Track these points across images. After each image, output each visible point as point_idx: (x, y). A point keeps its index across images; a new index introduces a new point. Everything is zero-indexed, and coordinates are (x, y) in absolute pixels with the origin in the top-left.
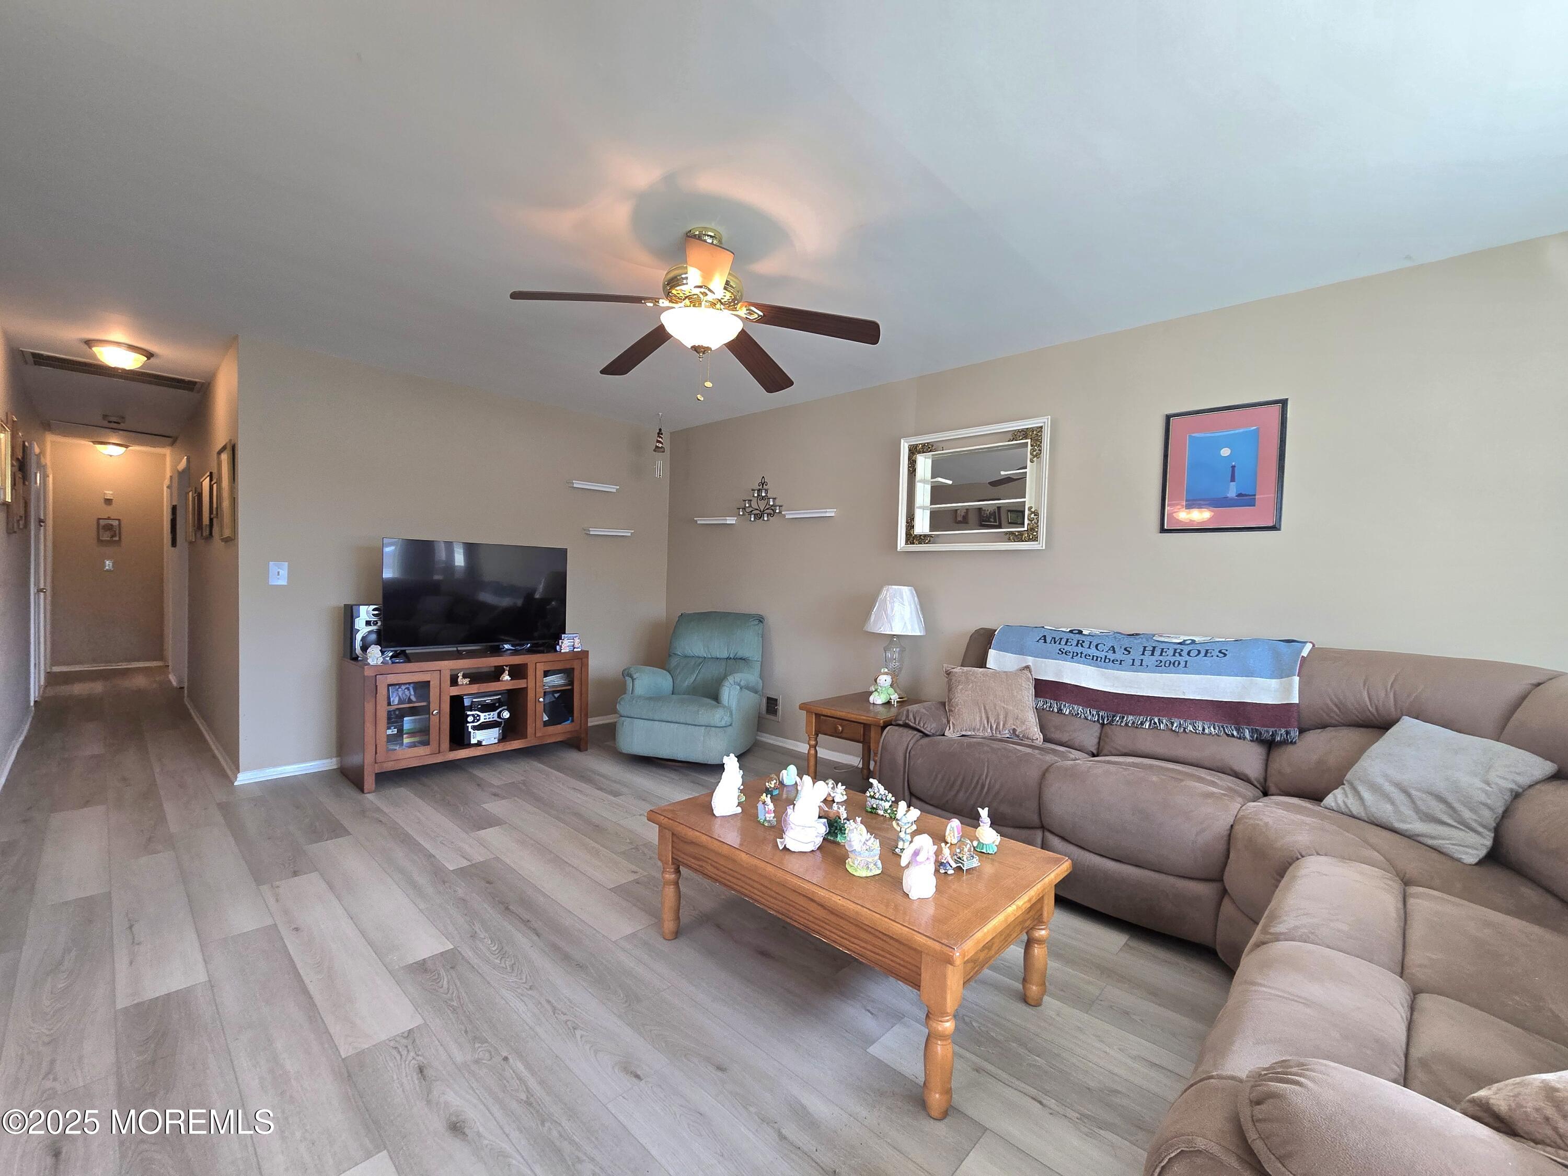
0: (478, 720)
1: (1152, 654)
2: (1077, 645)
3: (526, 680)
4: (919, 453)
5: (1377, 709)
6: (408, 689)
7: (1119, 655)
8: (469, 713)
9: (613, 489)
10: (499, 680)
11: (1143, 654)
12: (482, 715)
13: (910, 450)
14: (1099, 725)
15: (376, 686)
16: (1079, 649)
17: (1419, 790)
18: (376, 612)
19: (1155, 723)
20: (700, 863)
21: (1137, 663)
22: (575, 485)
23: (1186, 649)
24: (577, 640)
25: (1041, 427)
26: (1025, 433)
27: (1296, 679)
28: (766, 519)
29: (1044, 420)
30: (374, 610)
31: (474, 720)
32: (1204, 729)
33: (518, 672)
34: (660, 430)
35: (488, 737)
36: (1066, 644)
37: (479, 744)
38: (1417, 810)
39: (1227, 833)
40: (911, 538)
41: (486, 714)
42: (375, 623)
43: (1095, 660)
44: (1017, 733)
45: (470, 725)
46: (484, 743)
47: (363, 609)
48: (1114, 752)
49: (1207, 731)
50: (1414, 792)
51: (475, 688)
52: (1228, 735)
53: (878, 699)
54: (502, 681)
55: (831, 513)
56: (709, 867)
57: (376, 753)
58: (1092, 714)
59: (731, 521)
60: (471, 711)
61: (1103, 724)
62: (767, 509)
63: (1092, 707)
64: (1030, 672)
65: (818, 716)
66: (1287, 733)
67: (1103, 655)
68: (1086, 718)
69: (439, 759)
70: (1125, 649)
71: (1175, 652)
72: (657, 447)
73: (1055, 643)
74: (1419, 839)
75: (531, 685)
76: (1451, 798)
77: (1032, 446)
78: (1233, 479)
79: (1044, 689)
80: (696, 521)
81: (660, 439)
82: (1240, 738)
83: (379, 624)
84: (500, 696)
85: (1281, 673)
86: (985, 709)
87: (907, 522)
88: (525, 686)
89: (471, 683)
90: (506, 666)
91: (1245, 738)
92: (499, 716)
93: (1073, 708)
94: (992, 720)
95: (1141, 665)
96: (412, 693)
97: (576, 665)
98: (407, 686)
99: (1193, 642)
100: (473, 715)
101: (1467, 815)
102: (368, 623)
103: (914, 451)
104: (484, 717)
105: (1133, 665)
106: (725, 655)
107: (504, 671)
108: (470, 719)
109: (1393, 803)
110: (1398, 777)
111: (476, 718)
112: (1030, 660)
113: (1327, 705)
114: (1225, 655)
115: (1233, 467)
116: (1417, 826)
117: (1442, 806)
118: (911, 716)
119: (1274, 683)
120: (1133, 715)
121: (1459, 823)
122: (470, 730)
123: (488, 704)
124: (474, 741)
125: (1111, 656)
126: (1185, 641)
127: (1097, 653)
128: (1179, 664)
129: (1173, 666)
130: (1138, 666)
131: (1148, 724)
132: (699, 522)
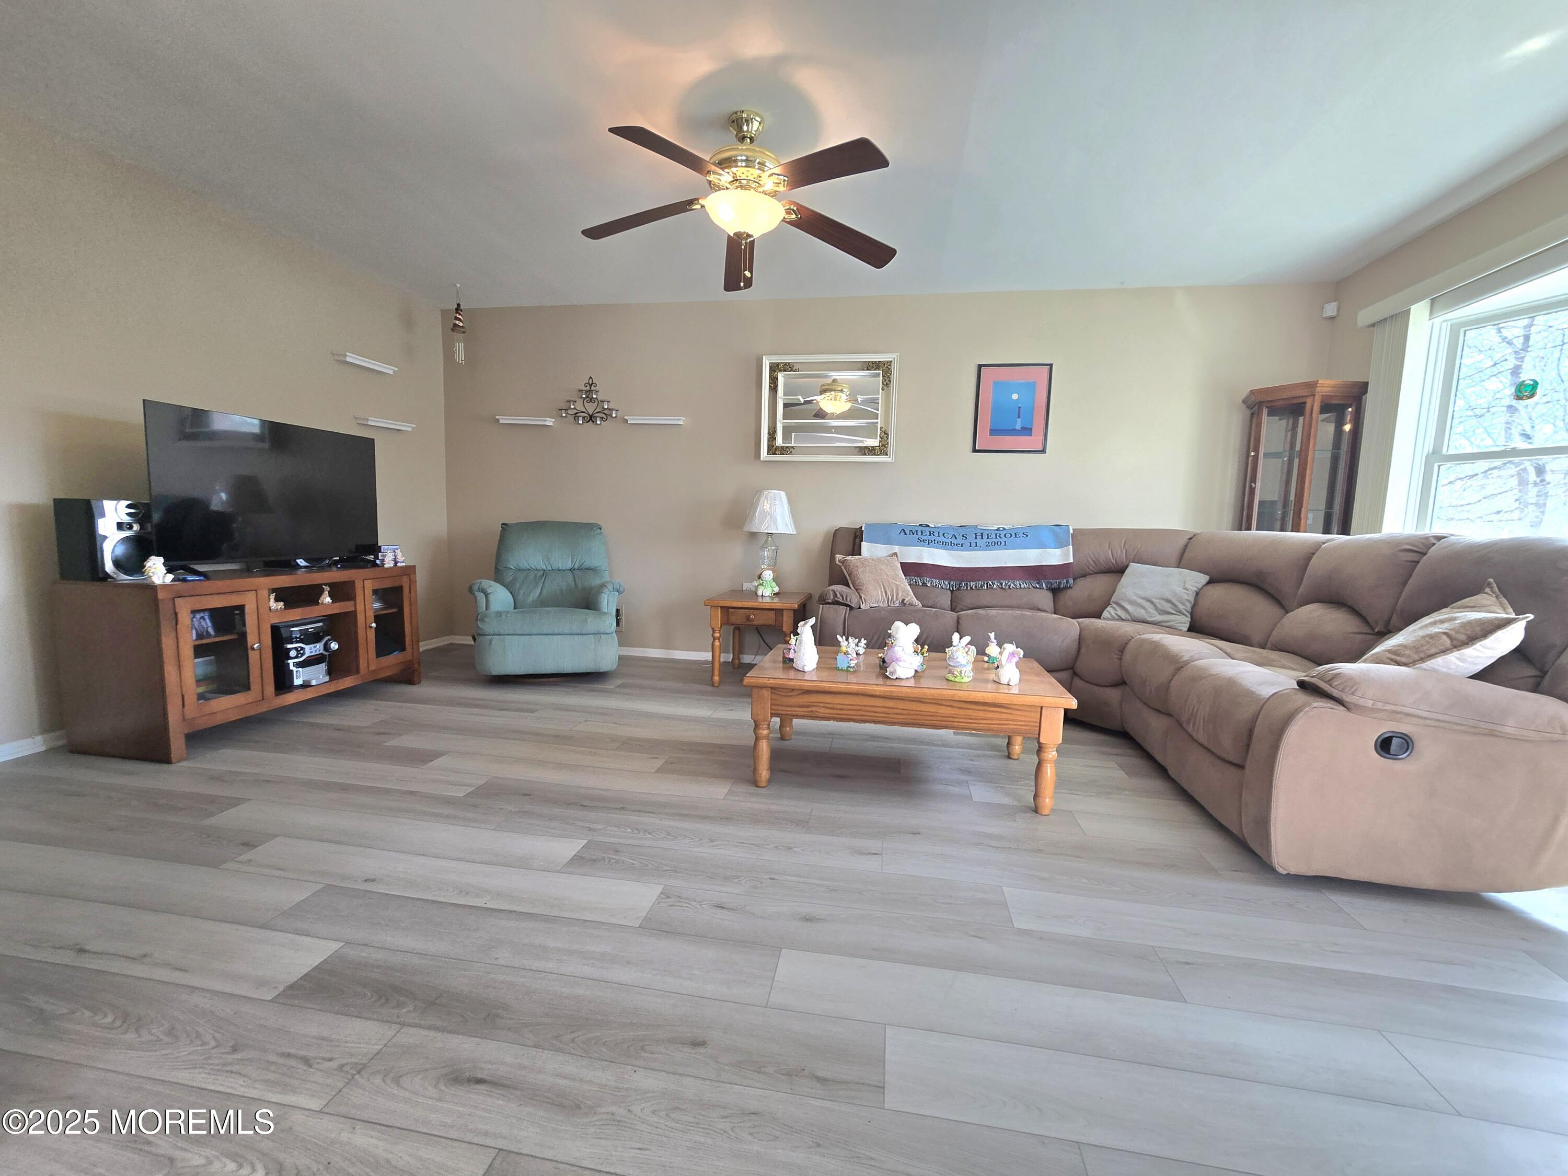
0: (302, 655)
1: (982, 538)
2: (930, 535)
3: (352, 602)
4: (781, 371)
5: (1116, 563)
6: (203, 618)
7: (960, 540)
8: (289, 646)
9: (389, 370)
10: (318, 603)
11: (976, 539)
12: (307, 647)
13: (771, 368)
14: (949, 592)
15: (176, 614)
16: (932, 538)
17: (1155, 599)
18: (132, 511)
19: (990, 585)
20: (810, 709)
21: (973, 544)
22: (348, 359)
23: (1003, 533)
24: (398, 552)
25: (891, 362)
26: (876, 365)
27: (1071, 547)
28: (598, 422)
29: (894, 356)
30: (129, 506)
31: (298, 654)
32: (1020, 585)
33: (341, 592)
34: (459, 305)
35: (317, 675)
36: (922, 534)
37: (306, 685)
38: (1156, 608)
40: (772, 449)
41: (312, 646)
42: (130, 527)
43: (945, 545)
44: (905, 602)
45: (291, 662)
46: (314, 683)
47: (108, 505)
48: (965, 608)
49: (1022, 586)
50: (1154, 600)
51: (296, 614)
52: (1034, 587)
54: (323, 603)
55: (679, 421)
57: (183, 706)
58: (945, 584)
59: (550, 422)
60: (292, 643)
61: (952, 591)
62: (598, 412)
63: (944, 579)
64: (897, 557)
66: (1067, 582)
67: (949, 541)
68: (942, 588)
69: (264, 708)
70: (963, 536)
71: (996, 536)
72: (455, 325)
73: (913, 534)
74: (1160, 624)
75: (360, 607)
76: (1174, 600)
77: (883, 376)
78: (1019, 417)
79: (910, 569)
80: (498, 420)
81: (459, 317)
82: (1040, 589)
83: (136, 527)
84: (321, 624)
85: (1060, 545)
86: (883, 586)
87: (769, 434)
88: (354, 609)
89: (287, 606)
90: (326, 585)
91: (1043, 588)
92: (326, 647)
93: (932, 581)
94: (889, 593)
95: (976, 546)
96: (209, 624)
97: (405, 582)
98: (202, 614)
99: (1004, 529)
100: (296, 649)
101: (1181, 607)
102: (120, 526)
103: (774, 368)
104: (310, 650)
105: (971, 546)
106: (569, 565)
107: (322, 591)
108: (293, 653)
109: (1144, 608)
110: (1143, 594)
111: (300, 652)
112: (896, 549)
113: (1088, 561)
114: (1027, 536)
115: (1020, 408)
116: (1158, 618)
117: (1169, 605)
118: (839, 595)
119: (1058, 551)
120: (974, 582)
121: (1177, 612)
122: (292, 667)
123: (311, 633)
124: (298, 682)
125: (954, 541)
126: (999, 528)
127: (945, 540)
128: (1001, 543)
129: (997, 545)
130: (973, 547)
131: (986, 585)
132: (501, 421)
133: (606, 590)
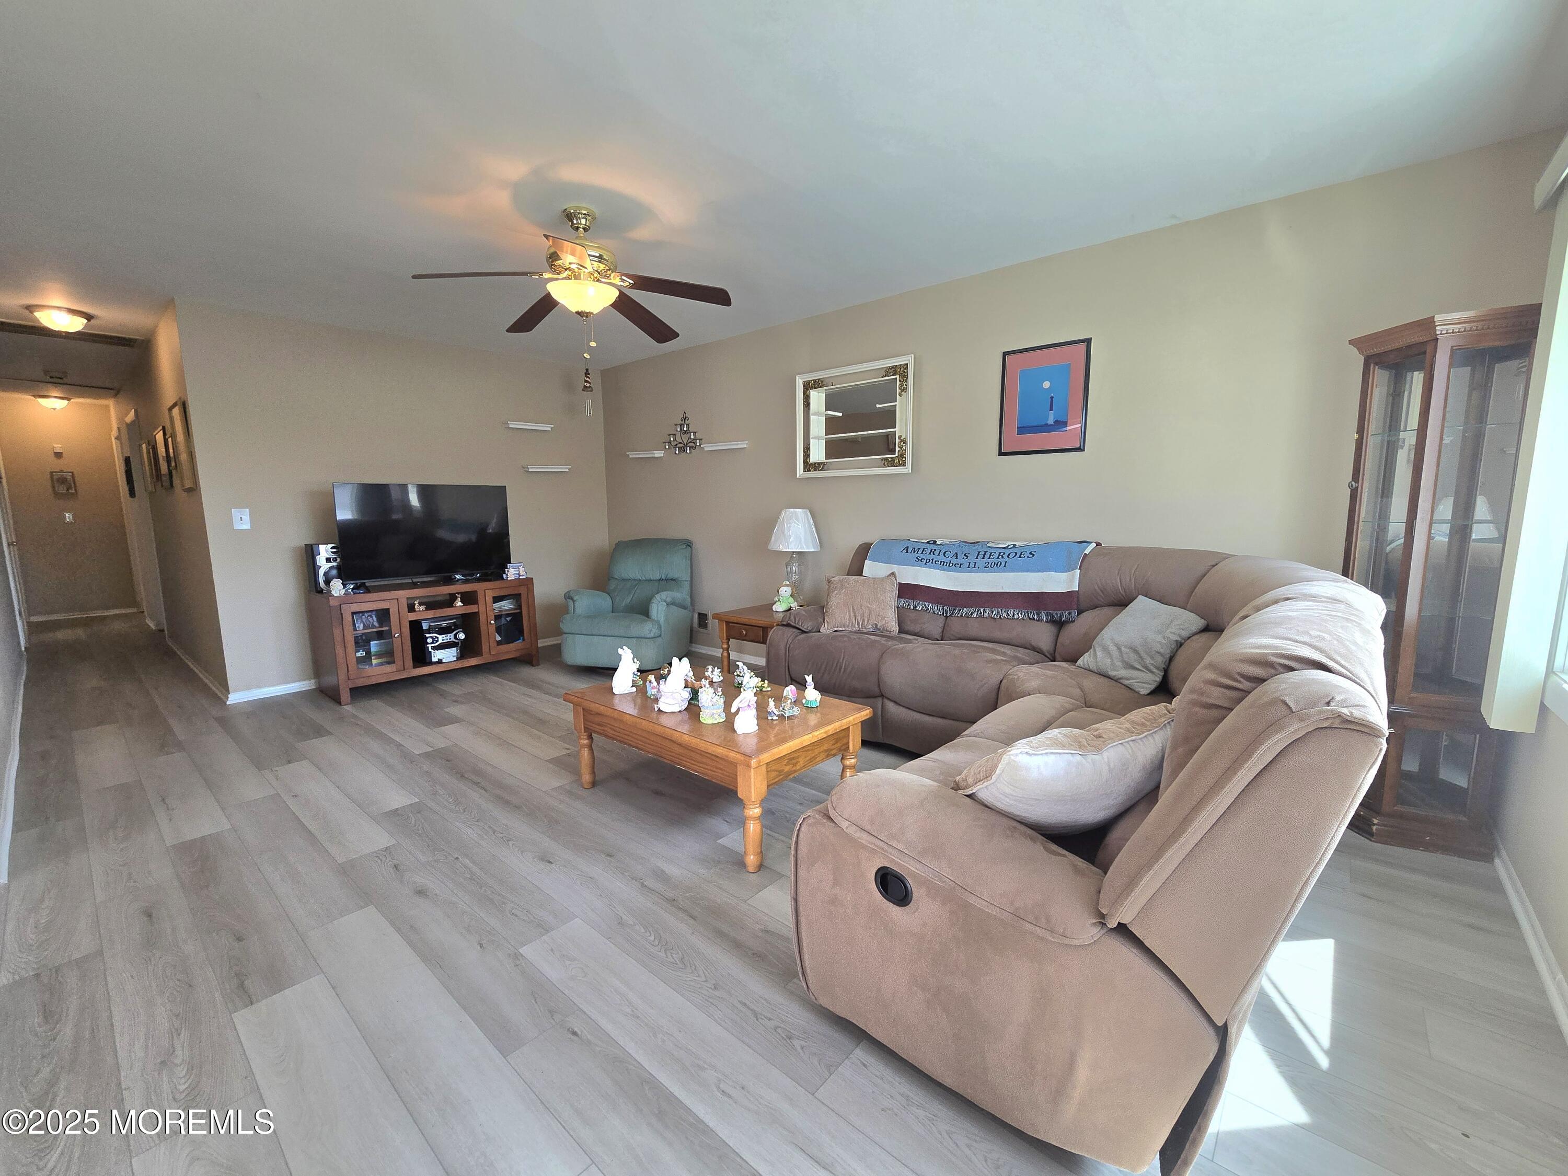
0: (437, 641)
1: (983, 558)
2: (930, 554)
3: (476, 606)
4: (812, 388)
5: (1125, 592)
6: (371, 617)
7: (960, 561)
8: (427, 635)
9: (548, 428)
10: (453, 606)
11: (977, 558)
12: (440, 637)
13: (804, 386)
14: (944, 618)
15: (342, 614)
16: (932, 556)
17: (1126, 647)
18: (335, 550)
19: (981, 613)
20: (603, 728)
21: (972, 565)
22: (511, 426)
23: (1007, 552)
24: (522, 569)
25: (907, 364)
26: (894, 370)
27: (1078, 571)
28: (688, 451)
29: (908, 358)
30: (332, 548)
31: (433, 641)
32: (1013, 616)
33: (469, 598)
34: (587, 370)
35: (448, 656)
36: (922, 553)
37: (440, 662)
38: (1122, 661)
39: (997, 687)
40: (808, 466)
41: (443, 636)
42: (335, 560)
43: (943, 565)
44: (878, 627)
45: (429, 646)
46: (444, 661)
47: (322, 548)
48: (952, 637)
49: (1015, 617)
50: (1123, 649)
51: (431, 614)
52: (1030, 619)
53: (779, 607)
54: (455, 607)
55: (743, 445)
56: (609, 730)
57: (348, 671)
58: (938, 609)
59: (659, 454)
60: (430, 633)
61: (946, 617)
62: (690, 442)
63: (938, 603)
64: (895, 577)
65: (728, 623)
66: (1070, 614)
67: (948, 560)
68: (934, 613)
69: (405, 675)
70: (965, 555)
71: (999, 555)
72: (585, 387)
73: (914, 552)
74: (1121, 681)
75: (482, 609)
76: (1140, 649)
77: (900, 381)
78: (1051, 409)
79: (906, 591)
80: (628, 455)
81: (588, 379)
82: (1038, 621)
83: (338, 560)
84: (455, 620)
85: (1069, 567)
86: (853, 609)
87: (804, 452)
88: (477, 611)
89: (427, 609)
90: (458, 593)
91: (1042, 620)
92: (455, 636)
93: (925, 605)
94: (859, 618)
95: (974, 567)
96: (375, 619)
97: (523, 590)
98: (370, 614)
99: (1014, 546)
100: (431, 637)
101: (1148, 661)
102: (328, 560)
103: (807, 386)
104: (442, 639)
105: (969, 567)
106: (658, 578)
107: (456, 598)
108: (429, 640)
109: (1111, 658)
111: (435, 640)
112: (895, 568)
113: (1095, 590)
114: (1033, 555)
115: (1052, 398)
116: (1121, 673)
117: (1136, 657)
118: (792, 618)
119: (1064, 576)
120: (967, 607)
121: (1143, 667)
122: (430, 650)
123: (444, 628)
124: (435, 659)
125: (954, 561)
126: (1009, 545)
127: (944, 559)
128: (1001, 564)
129: (996, 566)
130: (973, 568)
131: (976, 614)
132: (630, 456)
133: (654, 601)
